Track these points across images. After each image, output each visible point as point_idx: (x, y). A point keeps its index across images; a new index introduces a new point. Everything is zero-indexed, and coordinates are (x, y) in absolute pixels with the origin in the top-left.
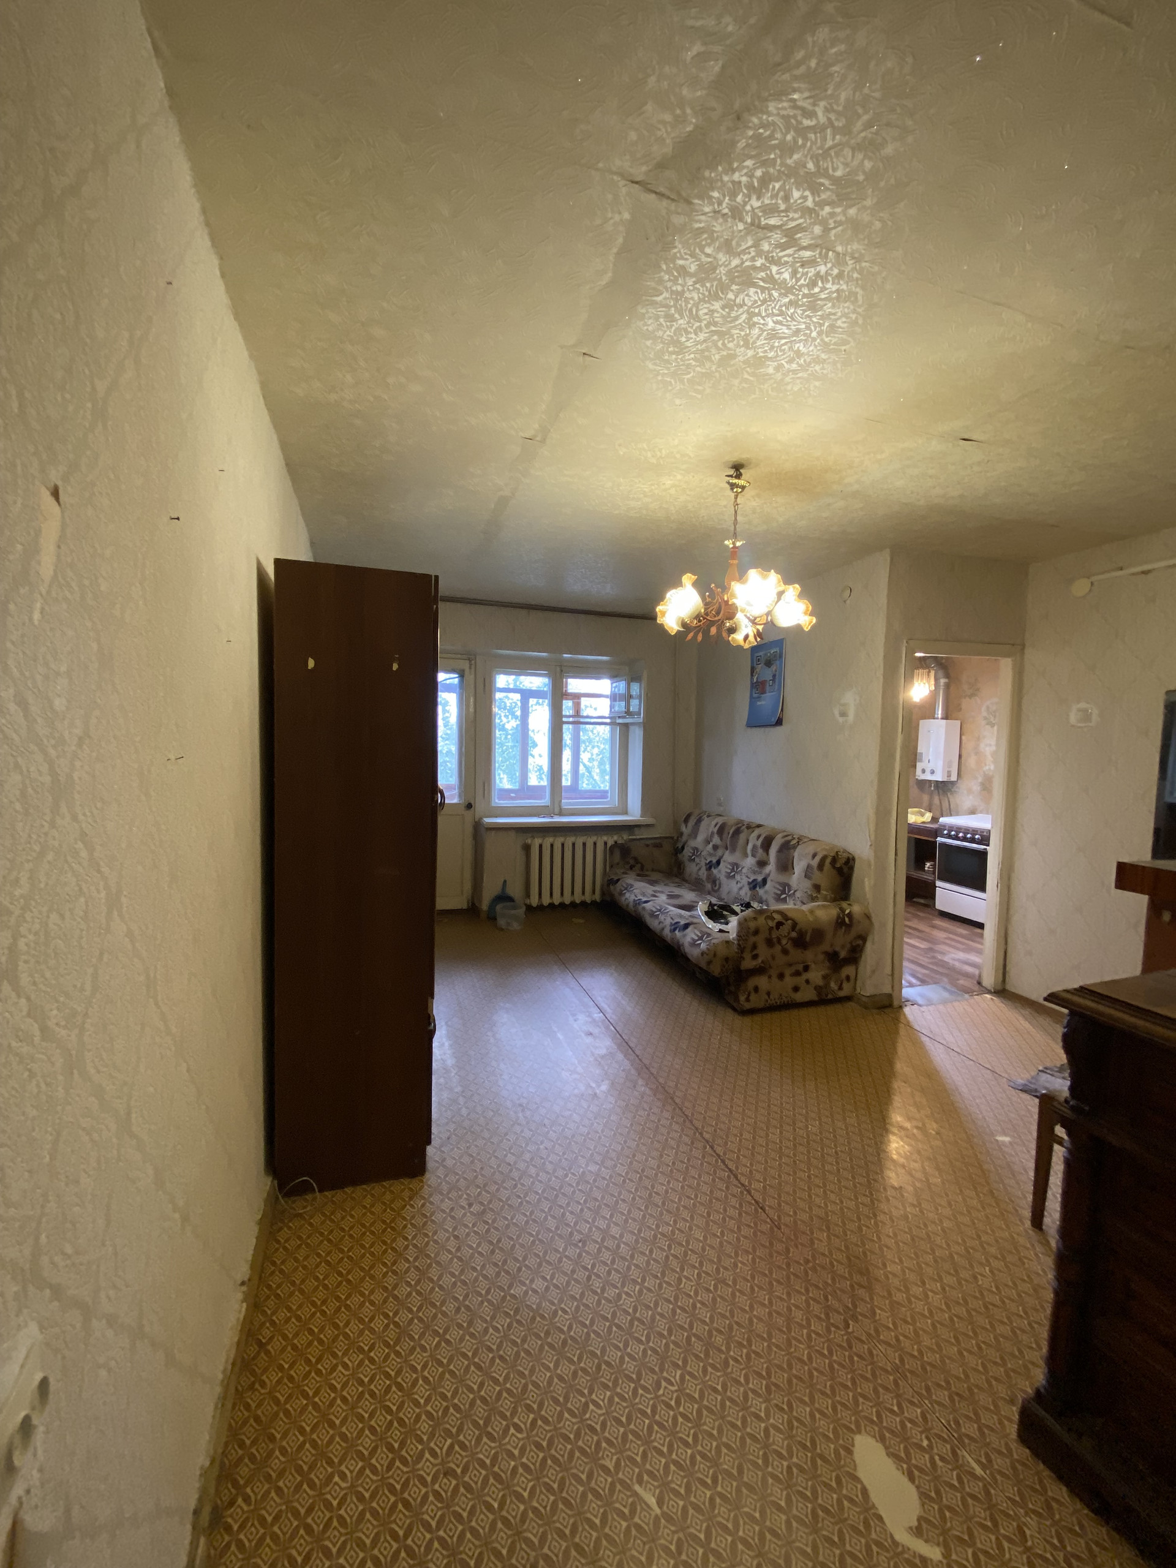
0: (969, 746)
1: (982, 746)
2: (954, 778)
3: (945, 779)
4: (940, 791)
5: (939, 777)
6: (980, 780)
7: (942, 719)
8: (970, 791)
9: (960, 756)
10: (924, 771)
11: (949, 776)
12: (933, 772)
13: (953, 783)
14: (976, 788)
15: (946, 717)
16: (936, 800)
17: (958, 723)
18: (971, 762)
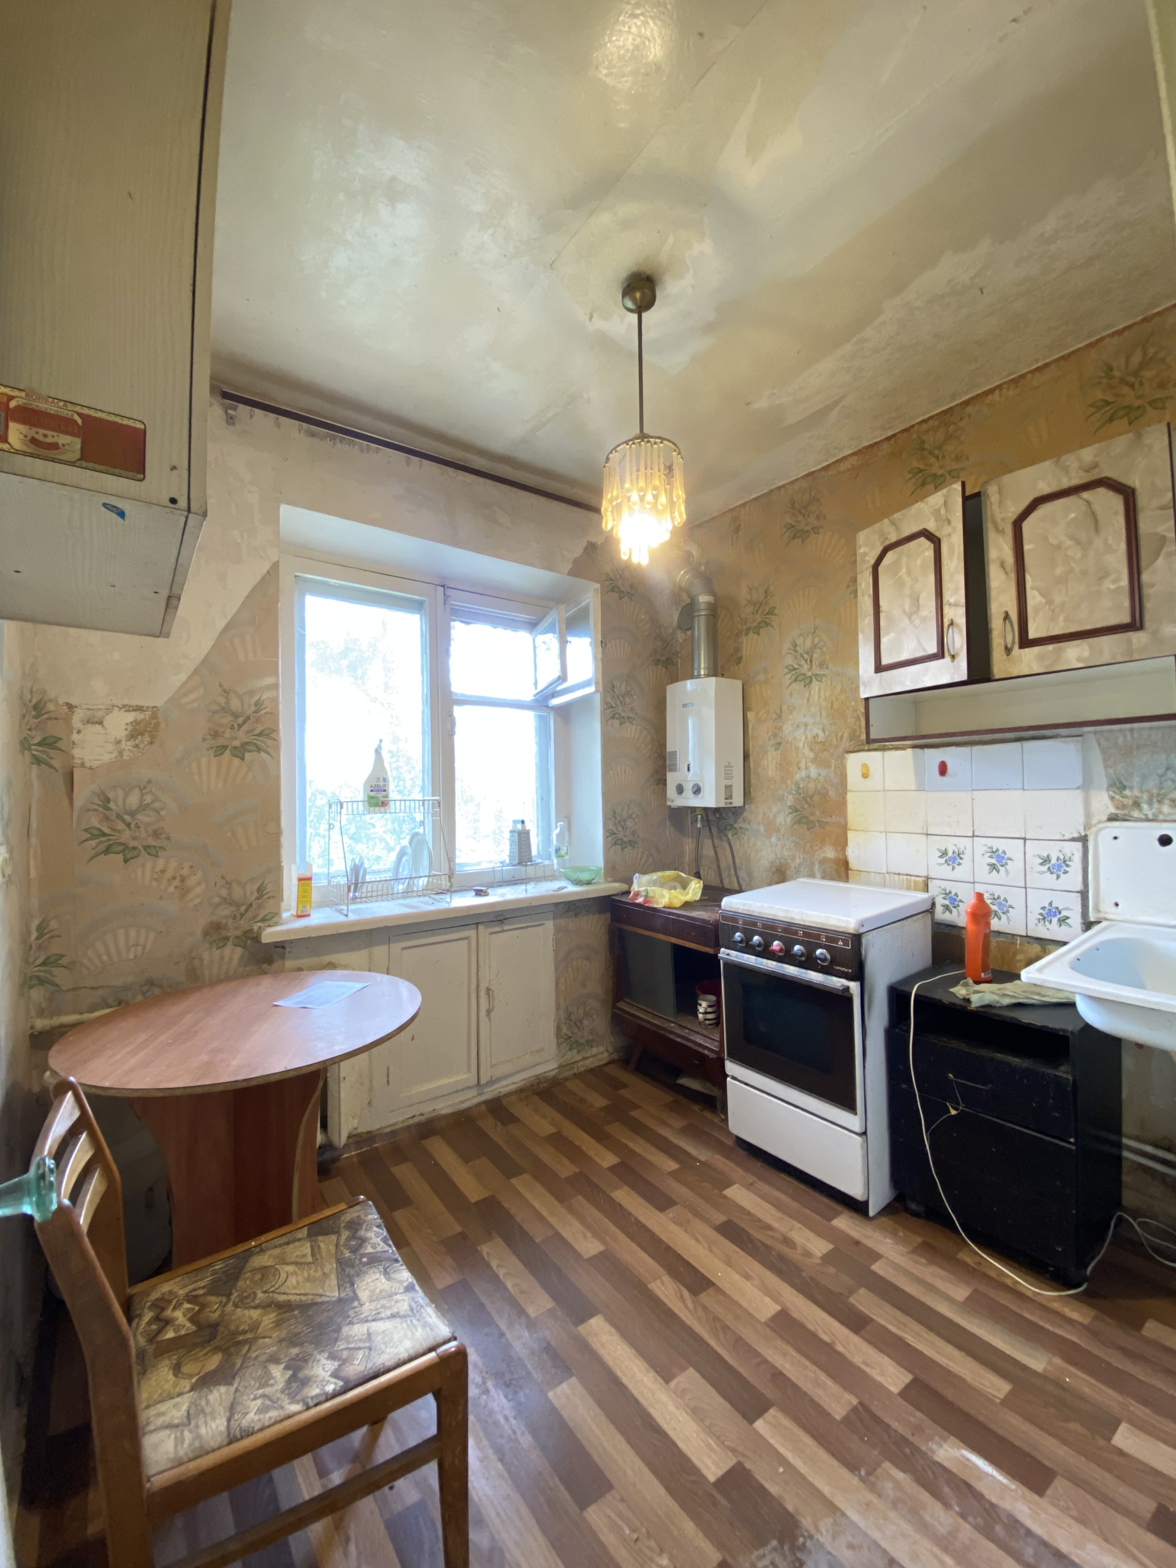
0: (761, 734)
1: (787, 728)
2: (738, 801)
3: (722, 804)
4: (714, 830)
5: (709, 799)
6: (790, 800)
7: (708, 675)
8: (771, 828)
9: (746, 757)
10: (680, 789)
11: (729, 797)
12: (697, 790)
13: (737, 812)
14: (783, 819)
15: (715, 671)
16: (708, 850)
17: (739, 683)
18: (769, 764)
